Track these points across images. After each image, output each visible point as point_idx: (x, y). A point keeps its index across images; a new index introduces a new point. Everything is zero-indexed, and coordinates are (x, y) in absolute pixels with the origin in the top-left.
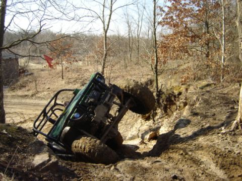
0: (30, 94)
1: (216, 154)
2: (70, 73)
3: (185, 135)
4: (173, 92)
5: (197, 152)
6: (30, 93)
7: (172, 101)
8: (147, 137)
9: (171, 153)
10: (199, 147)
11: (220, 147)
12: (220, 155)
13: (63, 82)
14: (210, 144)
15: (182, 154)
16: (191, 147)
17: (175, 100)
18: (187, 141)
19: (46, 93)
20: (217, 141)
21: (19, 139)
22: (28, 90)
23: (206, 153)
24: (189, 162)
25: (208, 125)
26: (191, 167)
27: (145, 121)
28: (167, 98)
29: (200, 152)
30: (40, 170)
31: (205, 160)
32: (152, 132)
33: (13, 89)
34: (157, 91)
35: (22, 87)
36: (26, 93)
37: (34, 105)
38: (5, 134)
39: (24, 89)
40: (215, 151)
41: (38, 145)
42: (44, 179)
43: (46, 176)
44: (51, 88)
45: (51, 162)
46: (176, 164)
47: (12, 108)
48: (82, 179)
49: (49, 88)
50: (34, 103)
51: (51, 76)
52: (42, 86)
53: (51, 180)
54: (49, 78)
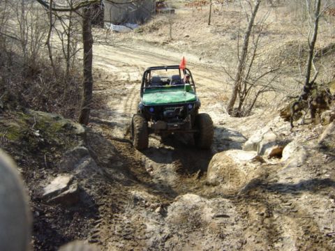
0: (162, 42)
1: (307, 233)
2: (222, 17)
3: (289, 181)
4: (329, 91)
5: (286, 217)
6: (161, 40)
7: (325, 103)
8: (269, 151)
9: (251, 205)
10: (293, 212)
11: (320, 222)
12: (312, 237)
13: (209, 30)
14: (311, 211)
15: (263, 215)
16: (284, 206)
17: (330, 103)
18: (284, 193)
19: (181, 42)
20: (322, 210)
22: (160, 35)
23: (295, 226)
24: (264, 231)
25: (327, 176)
26: (258, 242)
27: (285, 120)
28: (318, 97)
29: (289, 219)
30: (48, 201)
31: (288, 236)
32: (276, 147)
33: (141, 32)
34: (307, 83)
35: (154, 29)
36: (157, 39)
37: (163, 59)
38: (36, 136)
39: (155, 33)
40: (309, 227)
42: (47, 215)
43: (50, 211)
44: (191, 36)
45: (66, 192)
46: (245, 229)
47: (135, 58)
48: (100, 222)
49: (188, 36)
50: (164, 54)
51: (194, 19)
52: (180, 31)
53: (56, 218)
54: (191, 21)
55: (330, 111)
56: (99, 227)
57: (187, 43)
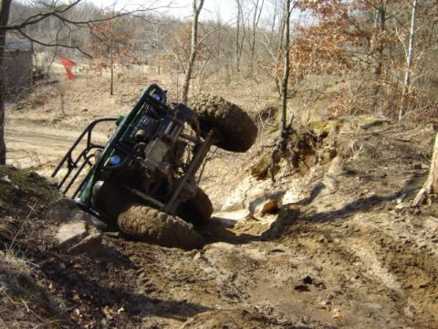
0: (52, 119)
1: (383, 245)
2: (126, 84)
3: (329, 208)
4: (312, 132)
5: (349, 239)
6: (51, 117)
7: (310, 147)
8: (260, 208)
9: (302, 237)
10: (355, 232)
11: (391, 233)
12: (391, 248)
13: (113, 101)
14: (374, 226)
15: (322, 241)
16: (339, 230)
17: (315, 146)
18: (332, 219)
19: (79, 118)
20: (386, 223)
21: (32, 194)
22: (47, 111)
23: (365, 243)
24: (334, 255)
25: (372, 193)
26: (337, 264)
27: (258, 180)
28: (301, 141)
29: (355, 240)
30: (69, 250)
31: (363, 254)
32: (268, 201)
33: (19, 109)
34: (284, 128)
35: (38, 103)
36: (44, 116)
37: (58, 140)
38: (7, 182)
39: (40, 109)
40: (382, 240)
41: (66, 206)
42: (76, 266)
43: (79, 262)
44: (90, 110)
45: (89, 237)
46: (312, 257)
47: (18, 141)
48: (143, 271)
49: (86, 110)
50: (58, 134)
51: (90, 89)
52: (74, 105)
53: (88, 269)
54: (87, 91)
55: (329, 147)
56: (145, 276)
57: (87, 118)
